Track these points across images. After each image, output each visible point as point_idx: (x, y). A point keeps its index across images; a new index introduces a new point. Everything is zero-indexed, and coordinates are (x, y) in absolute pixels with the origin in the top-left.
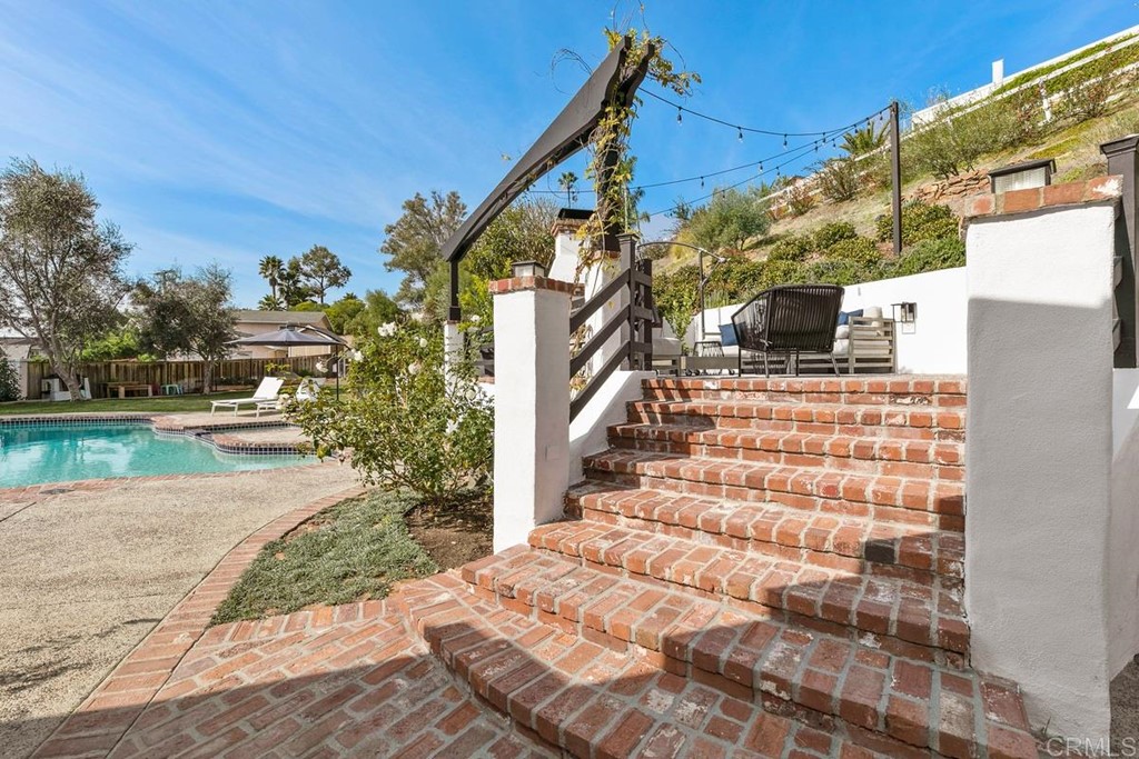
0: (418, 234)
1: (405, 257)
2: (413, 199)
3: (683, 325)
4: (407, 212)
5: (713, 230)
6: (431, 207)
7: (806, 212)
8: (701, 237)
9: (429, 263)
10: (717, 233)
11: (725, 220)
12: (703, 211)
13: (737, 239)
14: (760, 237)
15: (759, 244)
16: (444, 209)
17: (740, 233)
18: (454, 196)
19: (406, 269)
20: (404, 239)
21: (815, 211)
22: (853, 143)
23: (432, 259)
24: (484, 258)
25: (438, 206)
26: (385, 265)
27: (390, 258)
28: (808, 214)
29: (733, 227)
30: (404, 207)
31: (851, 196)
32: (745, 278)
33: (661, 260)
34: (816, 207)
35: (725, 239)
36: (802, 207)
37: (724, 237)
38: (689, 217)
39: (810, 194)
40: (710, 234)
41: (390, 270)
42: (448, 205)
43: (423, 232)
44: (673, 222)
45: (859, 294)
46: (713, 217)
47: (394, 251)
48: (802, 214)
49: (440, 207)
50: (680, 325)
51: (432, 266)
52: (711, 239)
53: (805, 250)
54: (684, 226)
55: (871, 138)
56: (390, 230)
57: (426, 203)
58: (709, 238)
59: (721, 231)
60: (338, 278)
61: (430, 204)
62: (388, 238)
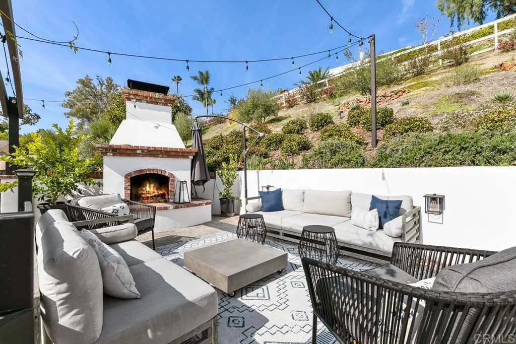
0: (87, 99)
1: (78, 111)
2: (84, 79)
3: (231, 179)
4: (80, 85)
5: (249, 111)
6: (96, 85)
7: (294, 106)
8: (242, 114)
9: (94, 115)
10: (251, 112)
11: (256, 106)
12: (243, 101)
13: (262, 117)
14: (274, 117)
15: (272, 121)
16: (104, 86)
17: (263, 115)
18: (109, 80)
19: (79, 118)
20: (78, 101)
21: (299, 106)
22: (313, 76)
23: (96, 113)
24: (116, 116)
25: (100, 84)
26: (65, 114)
27: (68, 110)
28: (295, 107)
29: (260, 110)
30: (77, 82)
31: (314, 100)
32: (271, 143)
33: (222, 124)
34: (298, 104)
35: (256, 116)
36: (291, 104)
37: (255, 115)
38: (236, 104)
39: (295, 97)
40: (248, 113)
41: (68, 117)
42: (106, 84)
43: (91, 98)
44: (228, 105)
45: (384, 178)
46: (249, 103)
47: (71, 107)
48: (292, 107)
49: (102, 85)
50: (228, 180)
51: (96, 117)
52: (248, 115)
53: (303, 127)
54: (234, 108)
55: (320, 74)
56: (68, 94)
57: (92, 82)
58: (246, 115)
59: (254, 112)
60: (30, 119)
61: (95, 82)
62: (67, 99)
